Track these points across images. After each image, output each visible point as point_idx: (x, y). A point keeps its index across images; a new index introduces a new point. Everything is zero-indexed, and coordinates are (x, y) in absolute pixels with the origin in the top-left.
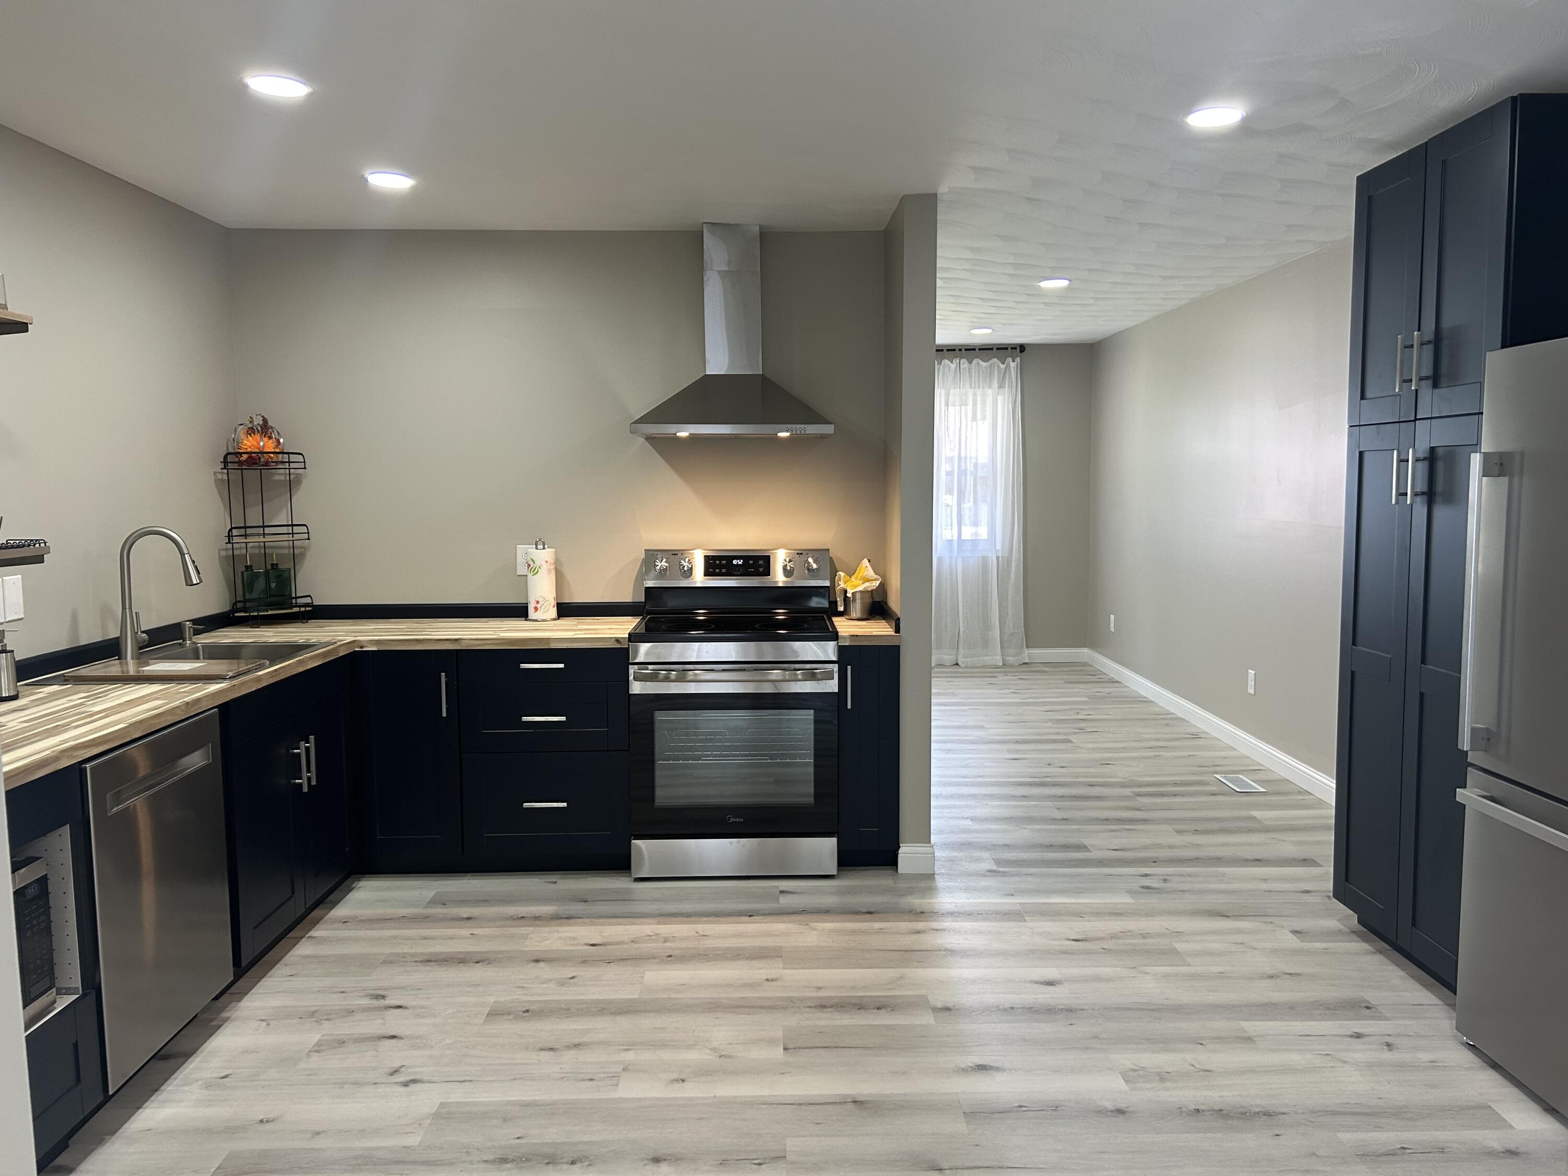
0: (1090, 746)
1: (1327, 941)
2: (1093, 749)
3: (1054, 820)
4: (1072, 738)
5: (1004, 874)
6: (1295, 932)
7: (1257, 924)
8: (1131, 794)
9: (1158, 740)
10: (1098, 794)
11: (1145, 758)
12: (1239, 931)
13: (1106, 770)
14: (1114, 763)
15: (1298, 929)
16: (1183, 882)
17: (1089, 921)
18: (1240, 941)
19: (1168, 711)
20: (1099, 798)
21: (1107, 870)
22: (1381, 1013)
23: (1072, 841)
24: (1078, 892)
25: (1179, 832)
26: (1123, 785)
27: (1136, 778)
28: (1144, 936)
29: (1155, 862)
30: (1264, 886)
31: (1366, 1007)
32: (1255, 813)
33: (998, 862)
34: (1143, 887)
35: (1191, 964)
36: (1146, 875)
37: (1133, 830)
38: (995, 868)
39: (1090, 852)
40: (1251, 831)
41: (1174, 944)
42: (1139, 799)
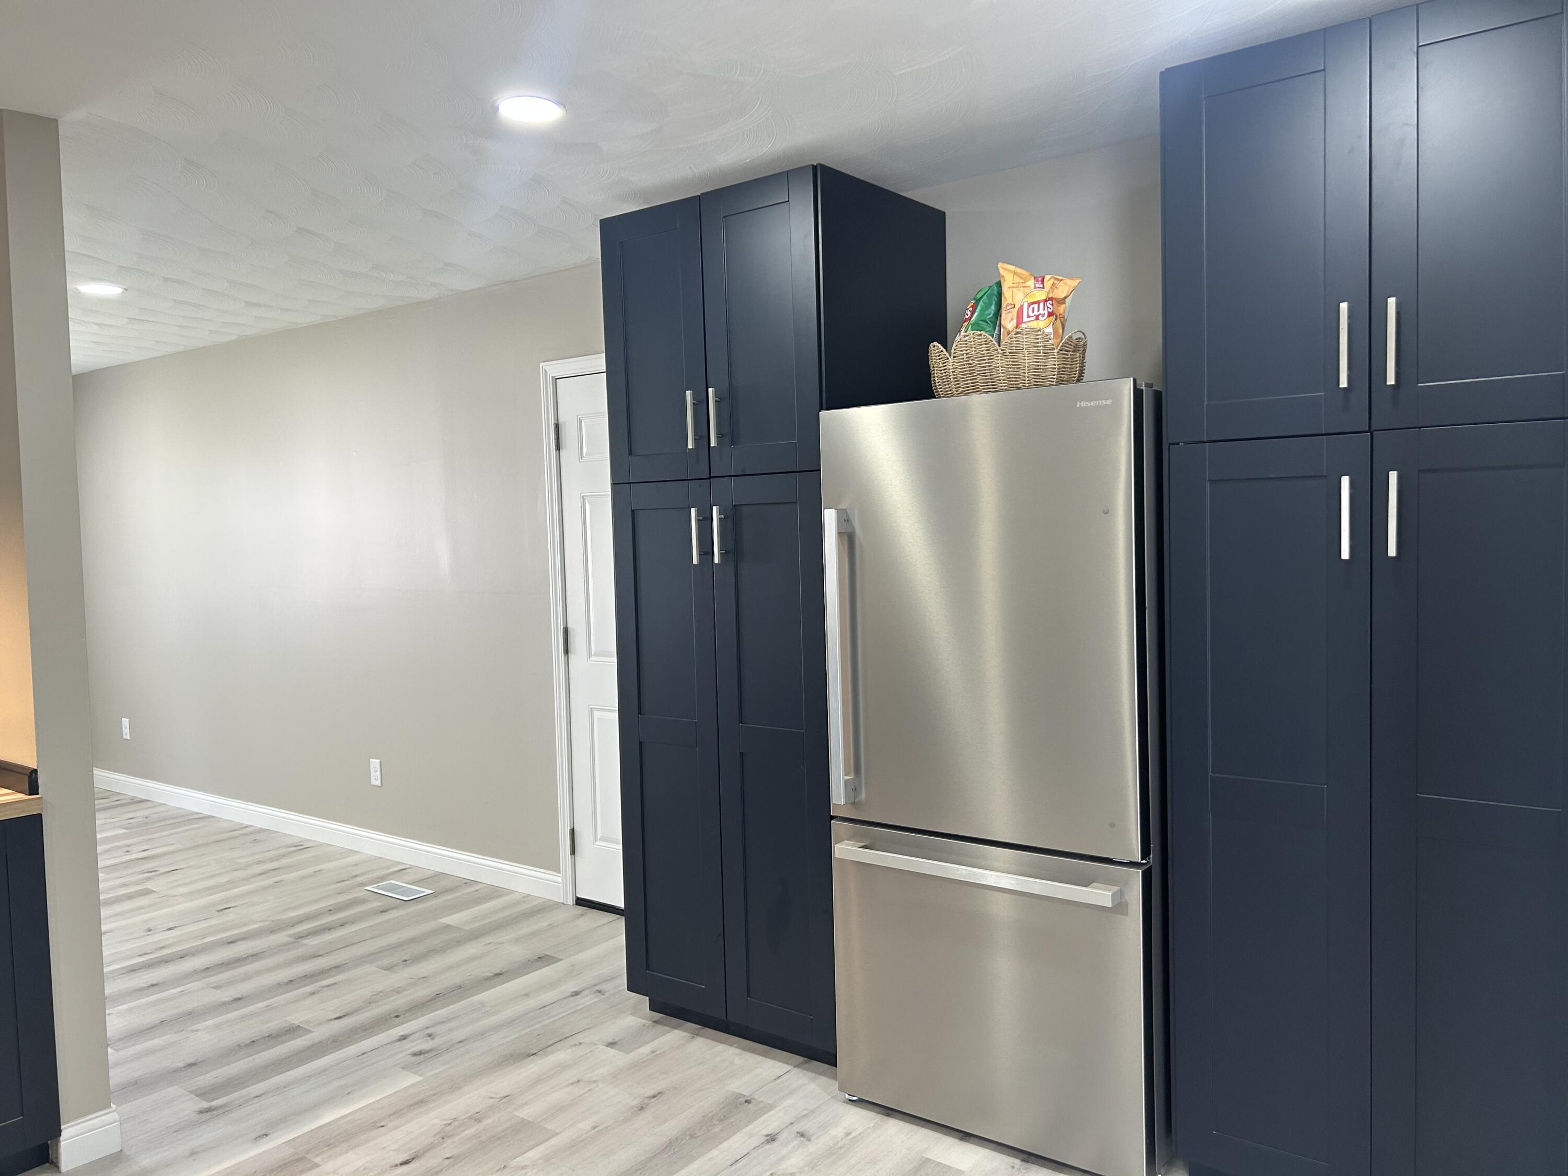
0: (182, 890)
1: (647, 1043)
2: (191, 893)
3: (224, 1006)
4: (149, 885)
5: (224, 1109)
6: (611, 1044)
7: (569, 1051)
8: (291, 940)
9: (260, 862)
10: (250, 952)
11: (266, 888)
12: (563, 1067)
13: (230, 916)
14: (233, 905)
15: (610, 1040)
16: (450, 1030)
17: (396, 1128)
18: (575, 1079)
19: (240, 824)
20: (255, 956)
21: (353, 1050)
22: (762, 1102)
23: (274, 1025)
24: (345, 1093)
25: (389, 968)
26: (272, 931)
27: (279, 917)
28: (477, 1118)
29: (396, 1016)
30: (532, 1003)
31: (746, 1101)
32: (446, 920)
33: (202, 1094)
34: (414, 1055)
35: (558, 1131)
36: (404, 1038)
37: (335, 984)
38: (205, 1105)
39: (312, 1032)
40: (459, 943)
41: (516, 1113)
42: (305, 941)
